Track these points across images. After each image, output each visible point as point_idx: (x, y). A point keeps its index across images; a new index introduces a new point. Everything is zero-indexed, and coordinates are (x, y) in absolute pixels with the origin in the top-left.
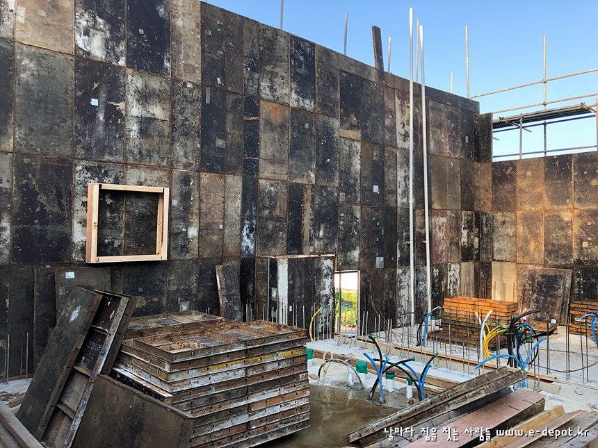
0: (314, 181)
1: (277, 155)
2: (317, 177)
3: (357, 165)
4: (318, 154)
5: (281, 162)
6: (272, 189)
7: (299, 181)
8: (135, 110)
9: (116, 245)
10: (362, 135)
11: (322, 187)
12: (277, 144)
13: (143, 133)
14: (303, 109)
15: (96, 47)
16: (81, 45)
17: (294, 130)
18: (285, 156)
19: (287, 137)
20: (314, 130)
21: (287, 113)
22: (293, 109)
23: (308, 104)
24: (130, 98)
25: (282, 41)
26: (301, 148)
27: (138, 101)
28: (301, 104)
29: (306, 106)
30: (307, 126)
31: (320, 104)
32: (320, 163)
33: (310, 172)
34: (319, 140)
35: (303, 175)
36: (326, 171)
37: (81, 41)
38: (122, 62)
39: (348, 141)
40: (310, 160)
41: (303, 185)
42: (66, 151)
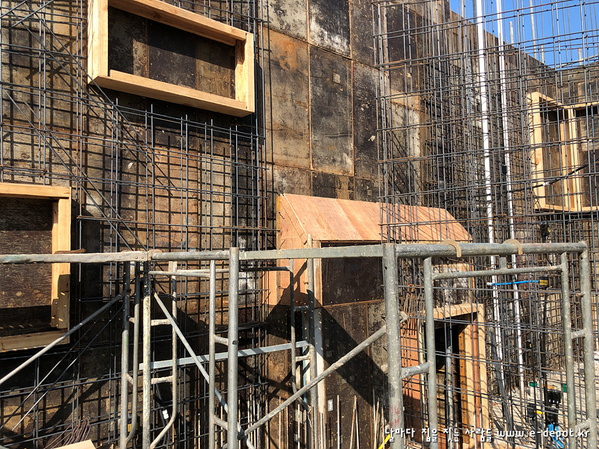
0: (352, 172)
1: (290, 123)
2: (356, 164)
4: (356, 125)
5: (299, 136)
6: (284, 181)
7: (328, 169)
11: (365, 182)
12: (289, 104)
14: (329, 50)
17: (316, 83)
18: (304, 125)
19: (308, 93)
20: (349, 87)
21: (305, 54)
22: (315, 49)
23: (338, 43)
26: (329, 115)
28: (327, 42)
29: (335, 46)
30: (337, 78)
31: (357, 47)
32: (361, 141)
33: (345, 155)
34: (357, 103)
35: (334, 161)
36: (371, 155)
39: (400, 109)
40: (345, 134)
41: (334, 177)
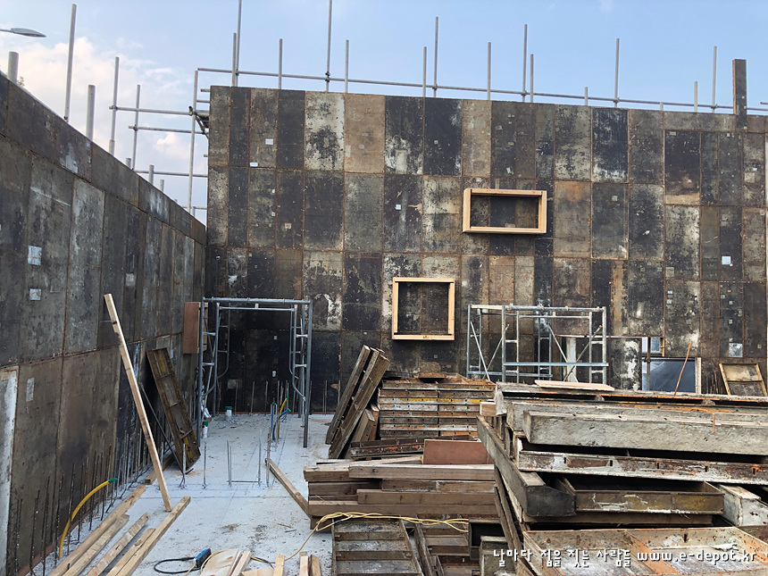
0: (626, 257)
1: (575, 232)
2: (630, 252)
3: (693, 233)
4: (631, 226)
5: (582, 239)
6: (570, 267)
7: (605, 257)
8: (431, 209)
9: (415, 319)
10: (703, 199)
11: (638, 262)
12: (575, 221)
13: (436, 227)
14: (610, 182)
15: (400, 165)
16: (389, 165)
17: (597, 204)
18: (586, 232)
19: (590, 212)
20: (625, 201)
21: (588, 189)
22: (596, 183)
23: (617, 176)
24: (426, 200)
25: (583, 117)
26: (607, 223)
27: (432, 201)
28: (607, 177)
29: (614, 178)
30: (615, 198)
31: (634, 173)
32: (635, 235)
33: (620, 246)
34: (633, 211)
35: (611, 251)
36: (645, 245)
37: (389, 161)
38: (420, 172)
39: (677, 208)
40: (621, 233)
41: (610, 261)
42: (377, 247)
